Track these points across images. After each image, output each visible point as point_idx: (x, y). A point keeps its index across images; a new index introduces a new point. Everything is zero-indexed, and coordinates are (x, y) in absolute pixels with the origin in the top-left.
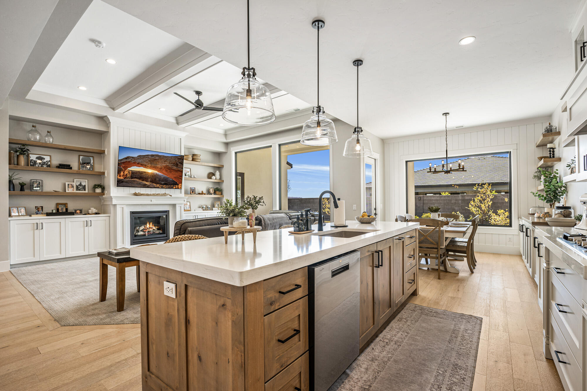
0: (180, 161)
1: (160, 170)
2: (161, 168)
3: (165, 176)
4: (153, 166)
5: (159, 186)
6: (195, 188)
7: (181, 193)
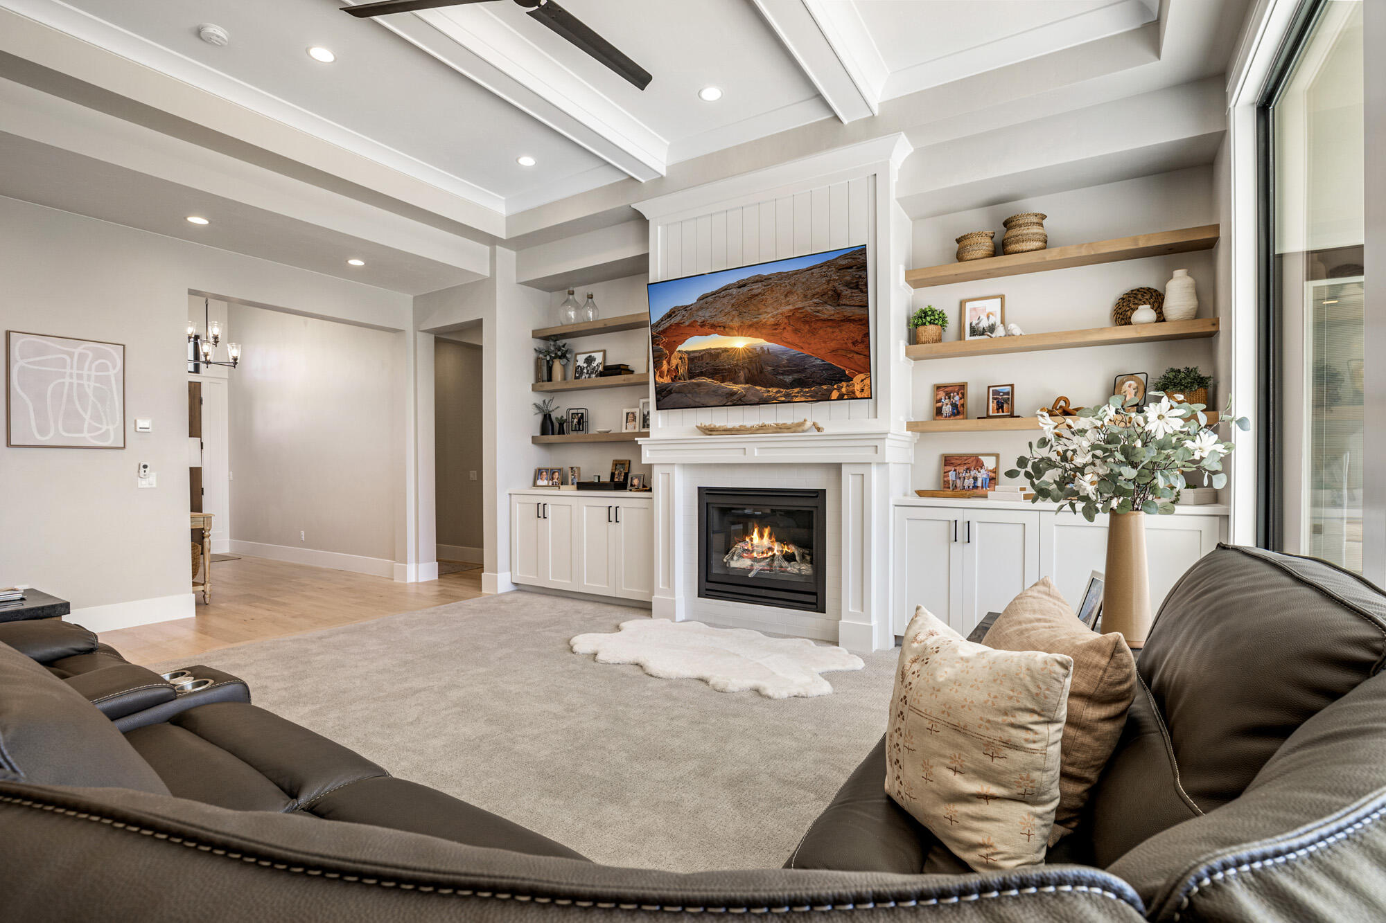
0: (848, 278)
1: (773, 331)
2: (776, 325)
3: (794, 351)
4: (748, 322)
5: (777, 392)
6: (1012, 386)
7: (877, 417)
